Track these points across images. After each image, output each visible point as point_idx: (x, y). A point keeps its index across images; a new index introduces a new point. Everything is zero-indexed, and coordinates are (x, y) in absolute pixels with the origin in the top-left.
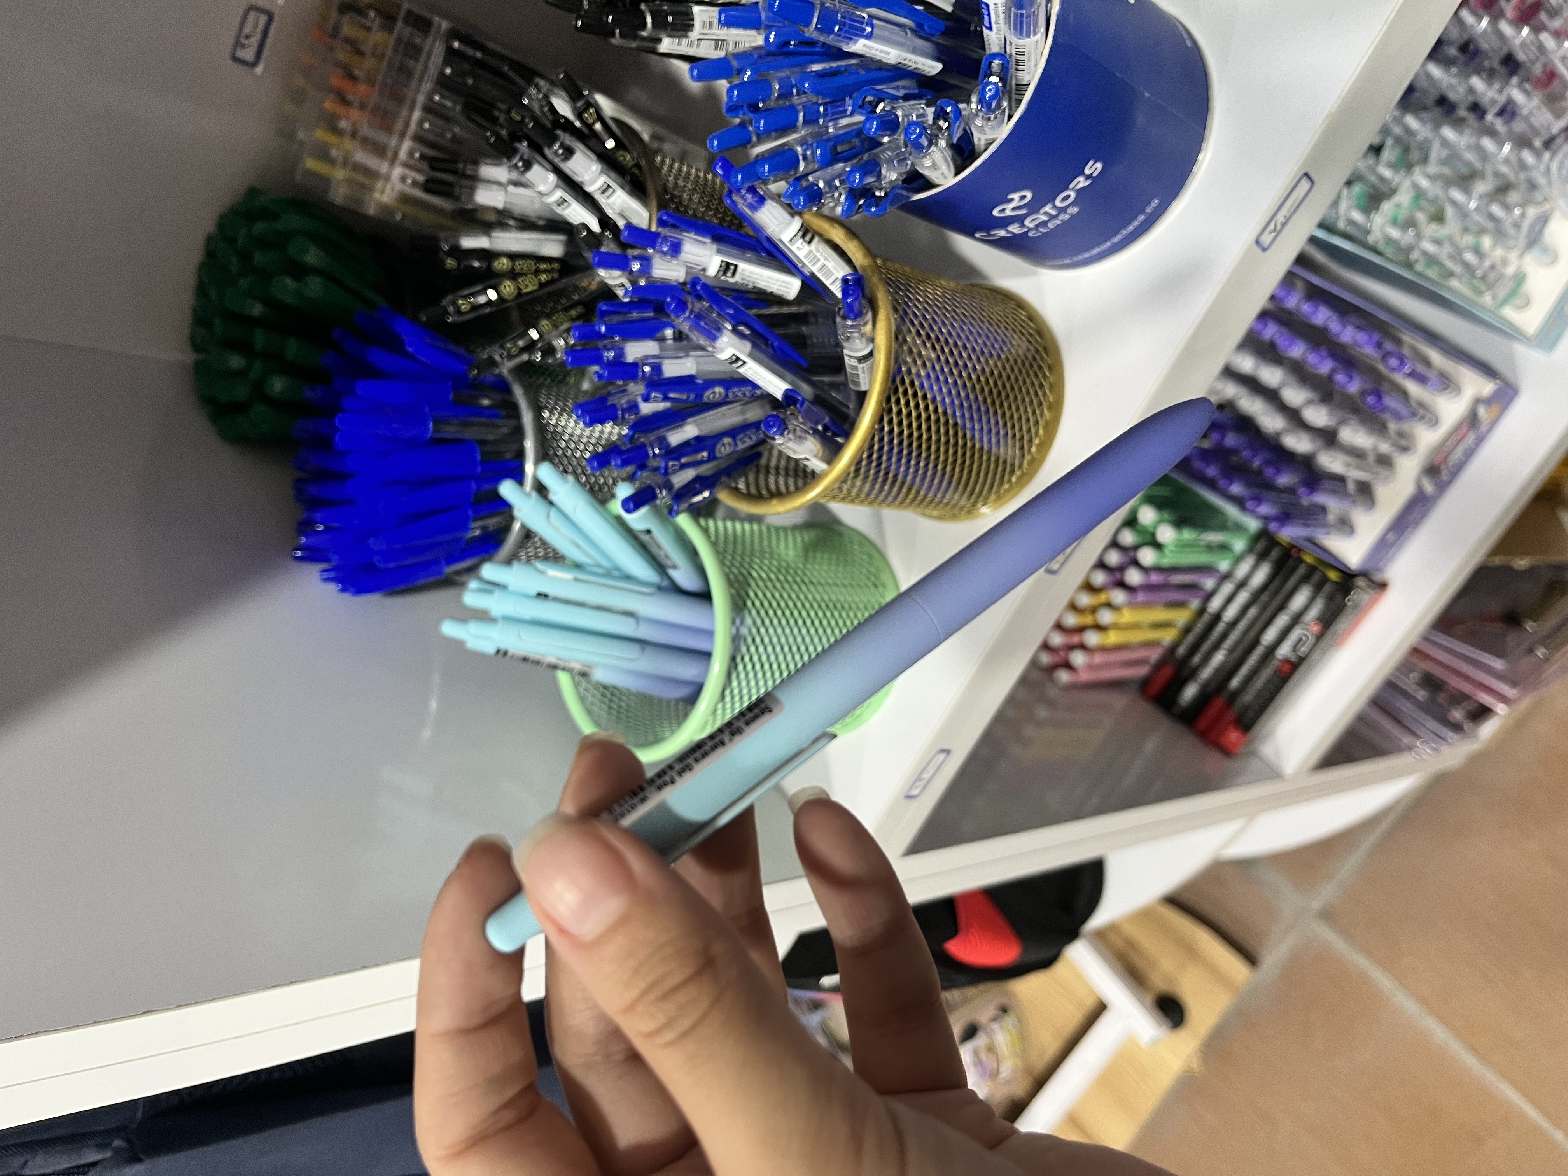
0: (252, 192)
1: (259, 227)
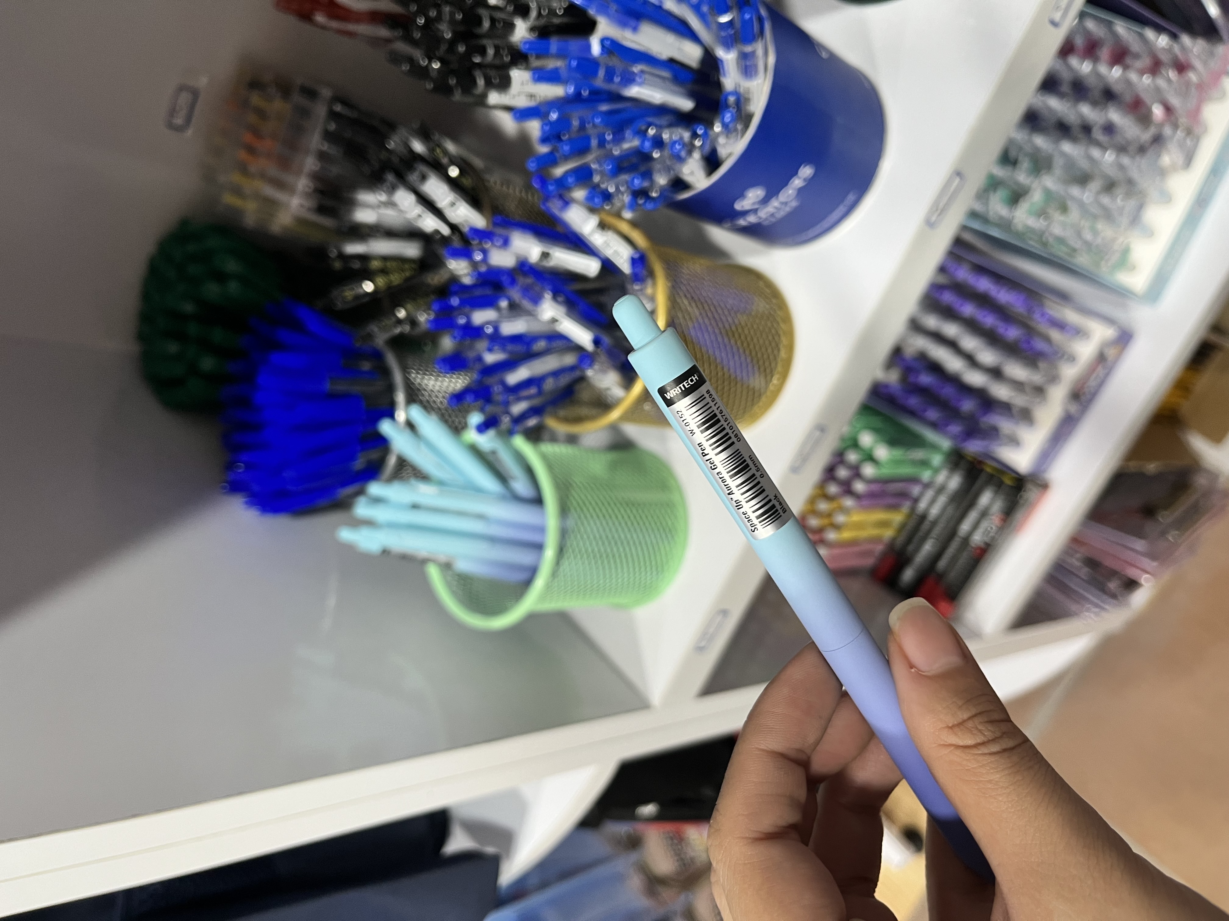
0: (185, 222)
1: (191, 247)
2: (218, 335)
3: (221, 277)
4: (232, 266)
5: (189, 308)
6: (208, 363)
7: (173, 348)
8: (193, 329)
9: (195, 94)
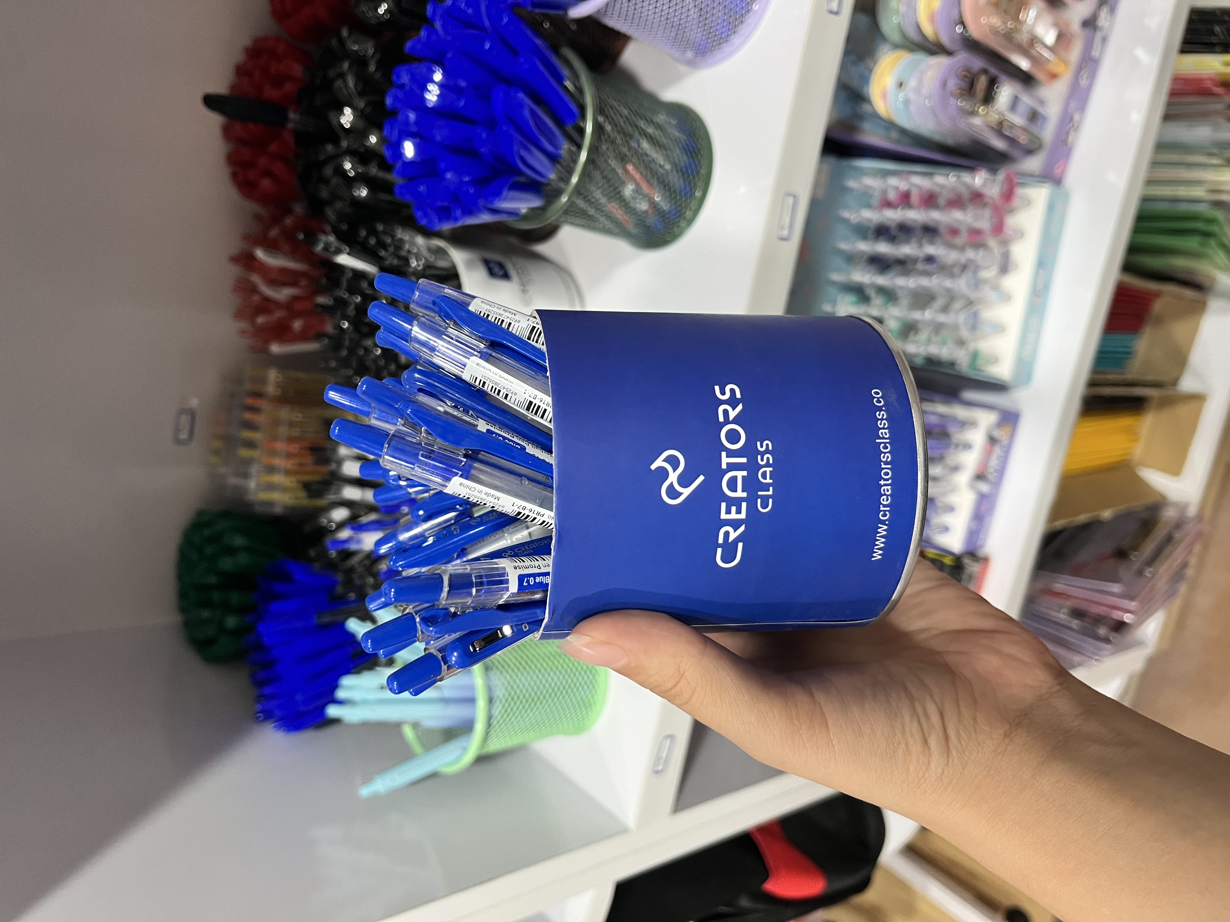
0: (200, 513)
1: (207, 532)
2: (235, 598)
3: (231, 551)
4: (239, 541)
5: (212, 579)
6: (231, 622)
7: (206, 614)
8: (216, 596)
9: (192, 414)
